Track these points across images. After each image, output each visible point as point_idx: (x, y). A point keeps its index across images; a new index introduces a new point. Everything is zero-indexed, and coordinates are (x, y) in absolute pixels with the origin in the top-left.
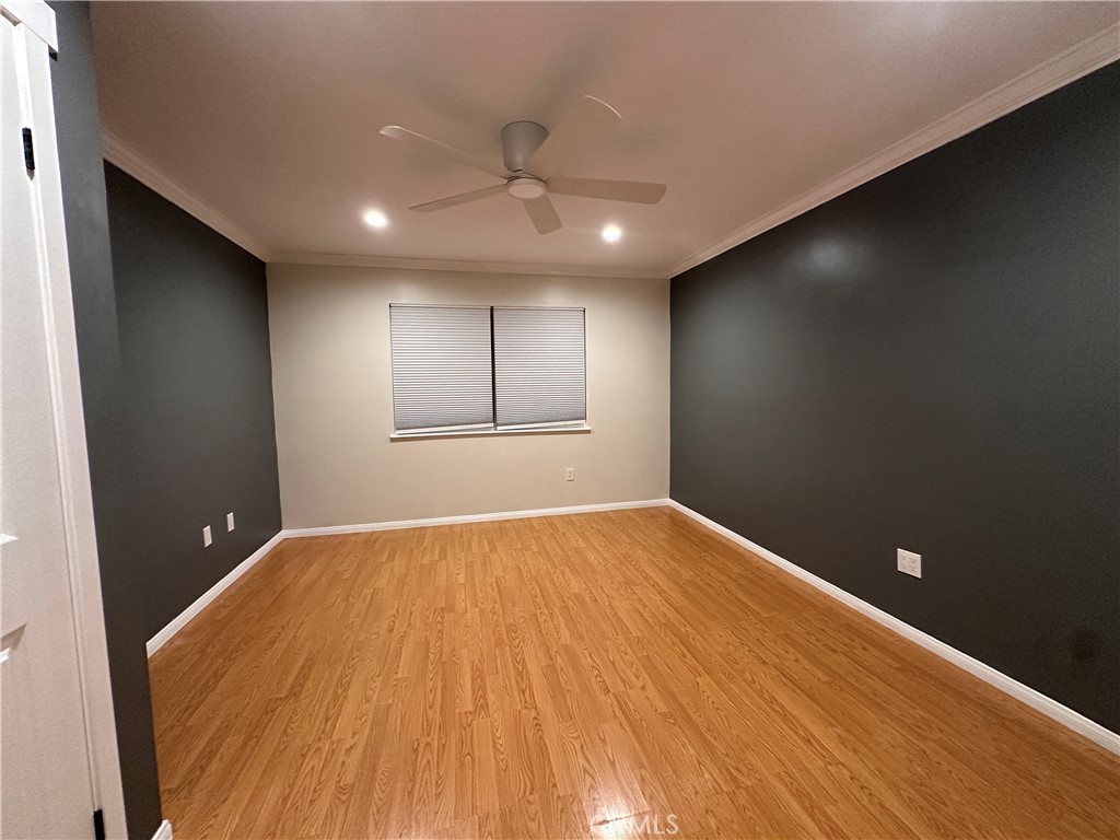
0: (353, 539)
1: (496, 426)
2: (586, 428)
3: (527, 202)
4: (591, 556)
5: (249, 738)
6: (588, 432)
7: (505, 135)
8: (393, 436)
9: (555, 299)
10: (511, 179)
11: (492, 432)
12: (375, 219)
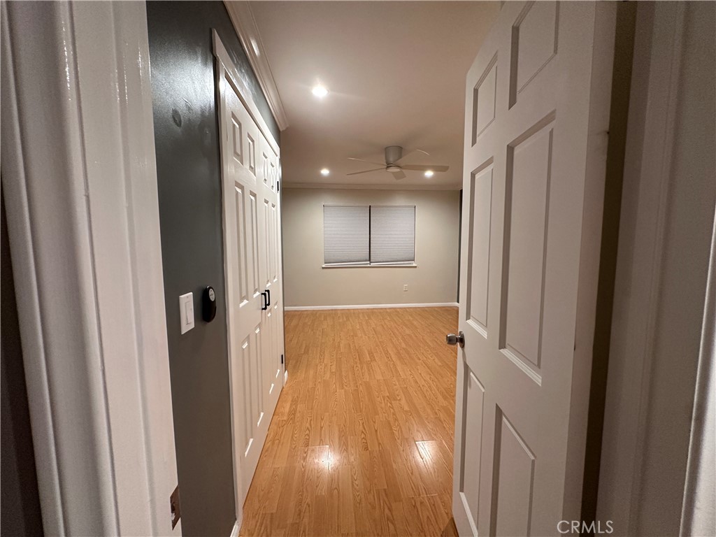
0: (305, 313)
1: (371, 262)
2: (414, 265)
3: (393, 173)
4: (415, 323)
5: (297, 362)
6: (415, 267)
7: (386, 150)
8: (324, 266)
9: (400, 201)
10: (388, 167)
11: (369, 265)
12: (325, 172)
